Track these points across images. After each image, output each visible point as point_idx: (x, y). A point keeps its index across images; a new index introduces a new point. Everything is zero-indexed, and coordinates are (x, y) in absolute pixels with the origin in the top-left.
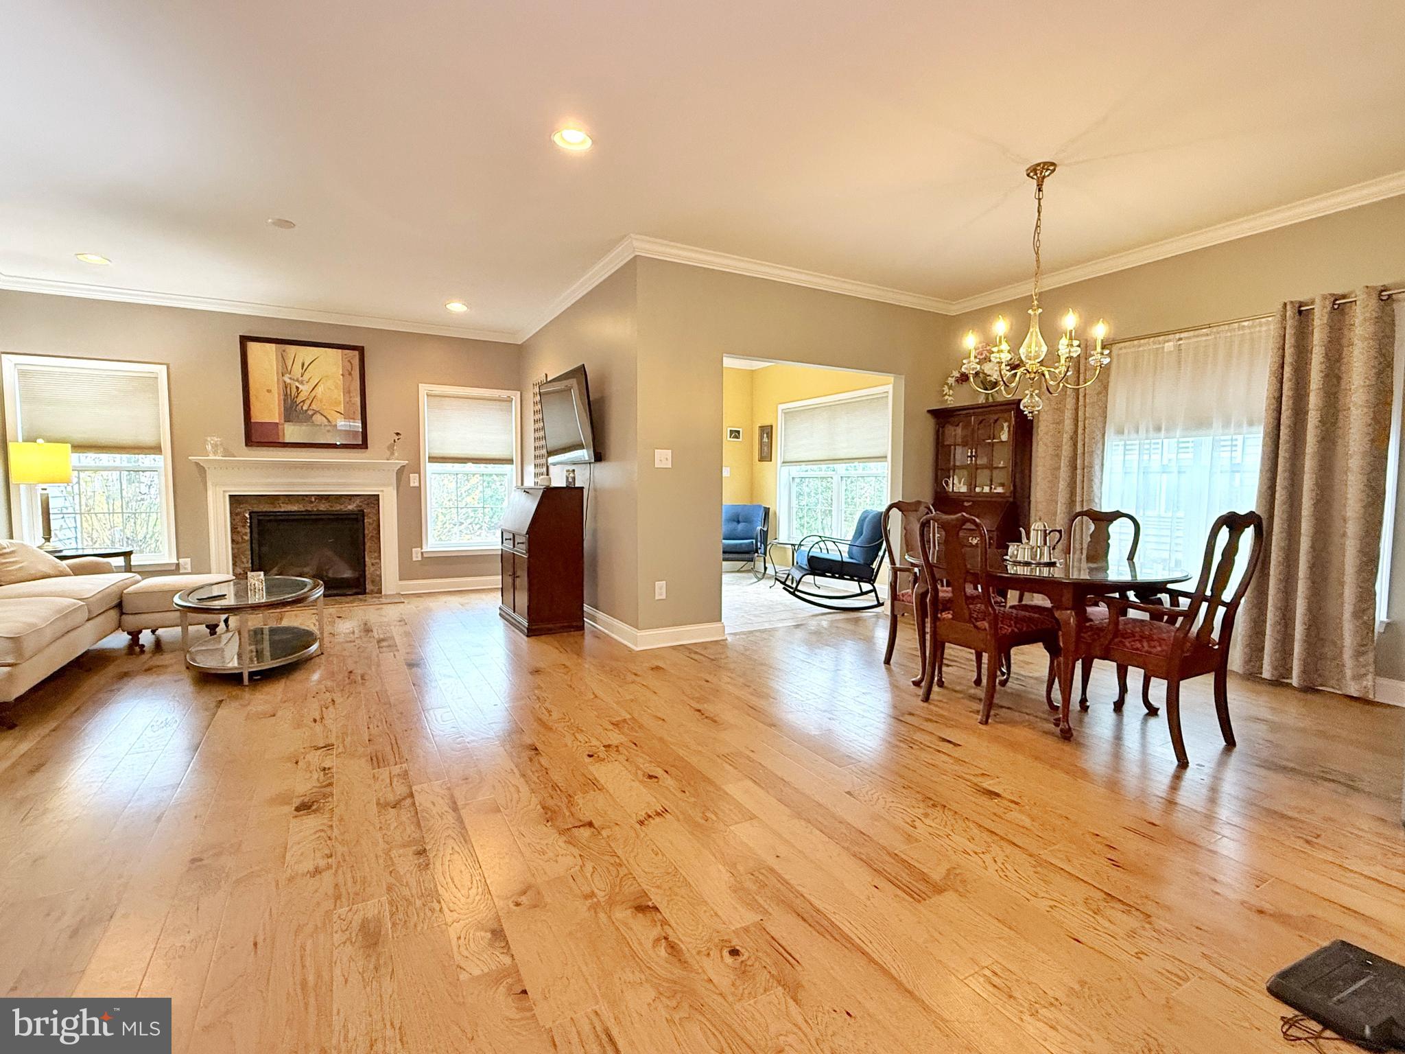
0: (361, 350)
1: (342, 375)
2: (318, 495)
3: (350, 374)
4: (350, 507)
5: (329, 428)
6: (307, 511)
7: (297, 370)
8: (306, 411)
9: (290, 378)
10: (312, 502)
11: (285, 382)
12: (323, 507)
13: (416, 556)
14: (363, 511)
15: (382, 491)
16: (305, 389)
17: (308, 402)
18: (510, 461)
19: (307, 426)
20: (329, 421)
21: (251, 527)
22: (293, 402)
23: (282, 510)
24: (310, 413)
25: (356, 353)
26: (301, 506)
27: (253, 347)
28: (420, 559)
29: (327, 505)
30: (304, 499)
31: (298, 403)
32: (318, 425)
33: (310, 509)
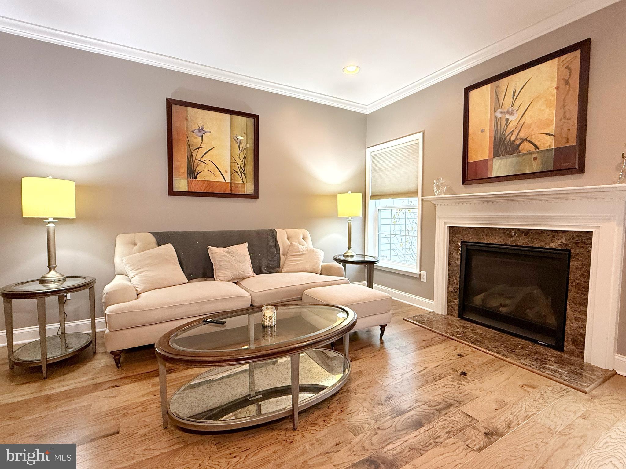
0: (584, 46)
1: (556, 88)
2: (519, 230)
3: (567, 83)
4: (553, 245)
5: (535, 155)
6: (506, 245)
7: (508, 101)
8: (514, 141)
9: (501, 112)
10: (511, 236)
11: (496, 117)
12: (522, 242)
14: (570, 251)
16: (514, 119)
17: (516, 132)
19: (513, 157)
20: (536, 147)
21: (461, 254)
22: (502, 136)
24: (517, 143)
26: (501, 240)
27: (474, 94)
29: (526, 240)
30: (504, 233)
31: (506, 135)
32: (524, 155)
33: (509, 243)
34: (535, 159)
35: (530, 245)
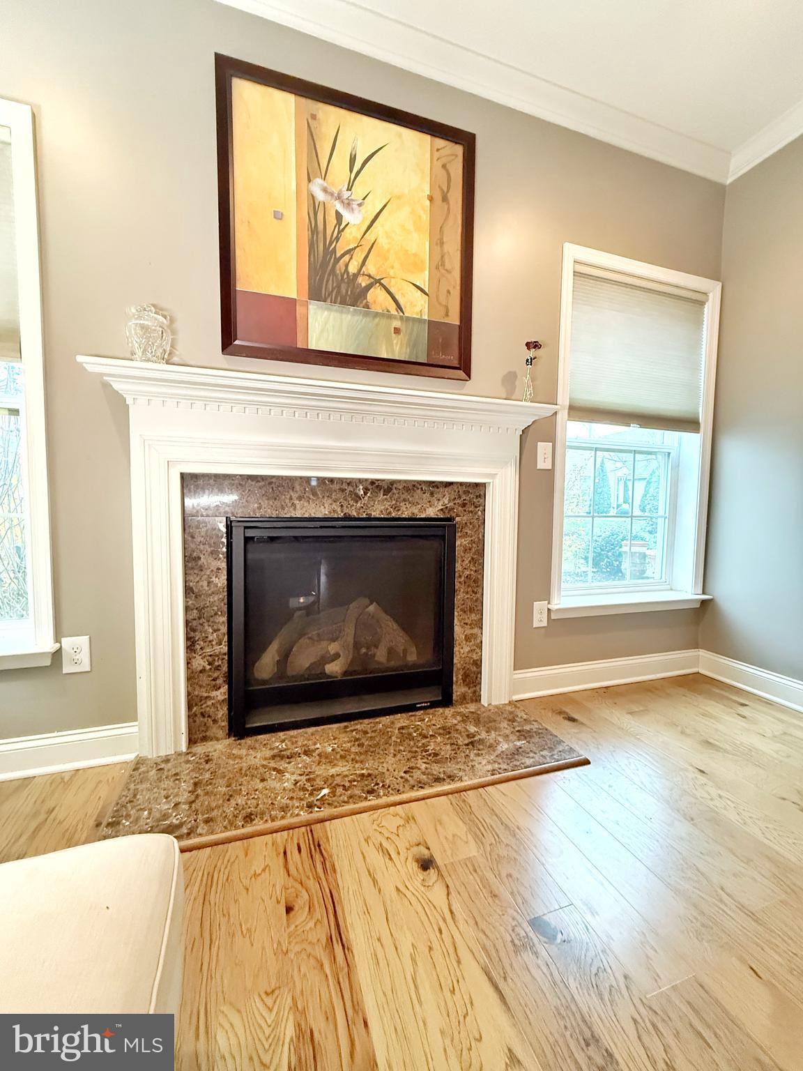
0: (466, 140)
1: (431, 199)
2: (372, 482)
3: (445, 199)
4: (431, 512)
5: (397, 324)
6: (347, 518)
7: (339, 167)
8: (356, 276)
9: (325, 190)
10: (357, 498)
11: (313, 198)
12: (379, 508)
13: (539, 620)
14: (453, 520)
15: (493, 476)
16: (355, 220)
17: (359, 256)
18: (690, 424)
19: (355, 312)
20: (399, 307)
21: (228, 556)
22: (329, 252)
23: (298, 514)
24: (364, 282)
25: (459, 150)
26: (336, 506)
27: (245, 92)
28: (545, 624)
29: (387, 504)
30: (343, 490)
31: (338, 255)
32: (376, 315)
33: (354, 514)
34: (397, 331)
35: (393, 515)
